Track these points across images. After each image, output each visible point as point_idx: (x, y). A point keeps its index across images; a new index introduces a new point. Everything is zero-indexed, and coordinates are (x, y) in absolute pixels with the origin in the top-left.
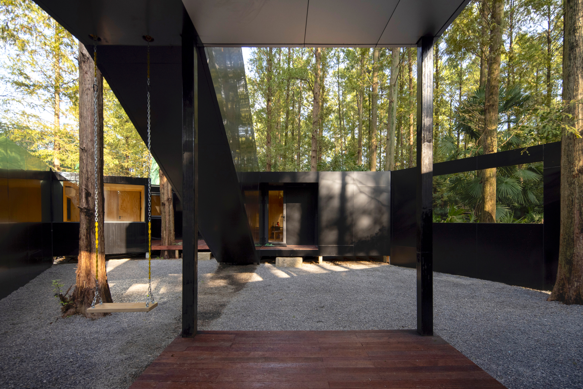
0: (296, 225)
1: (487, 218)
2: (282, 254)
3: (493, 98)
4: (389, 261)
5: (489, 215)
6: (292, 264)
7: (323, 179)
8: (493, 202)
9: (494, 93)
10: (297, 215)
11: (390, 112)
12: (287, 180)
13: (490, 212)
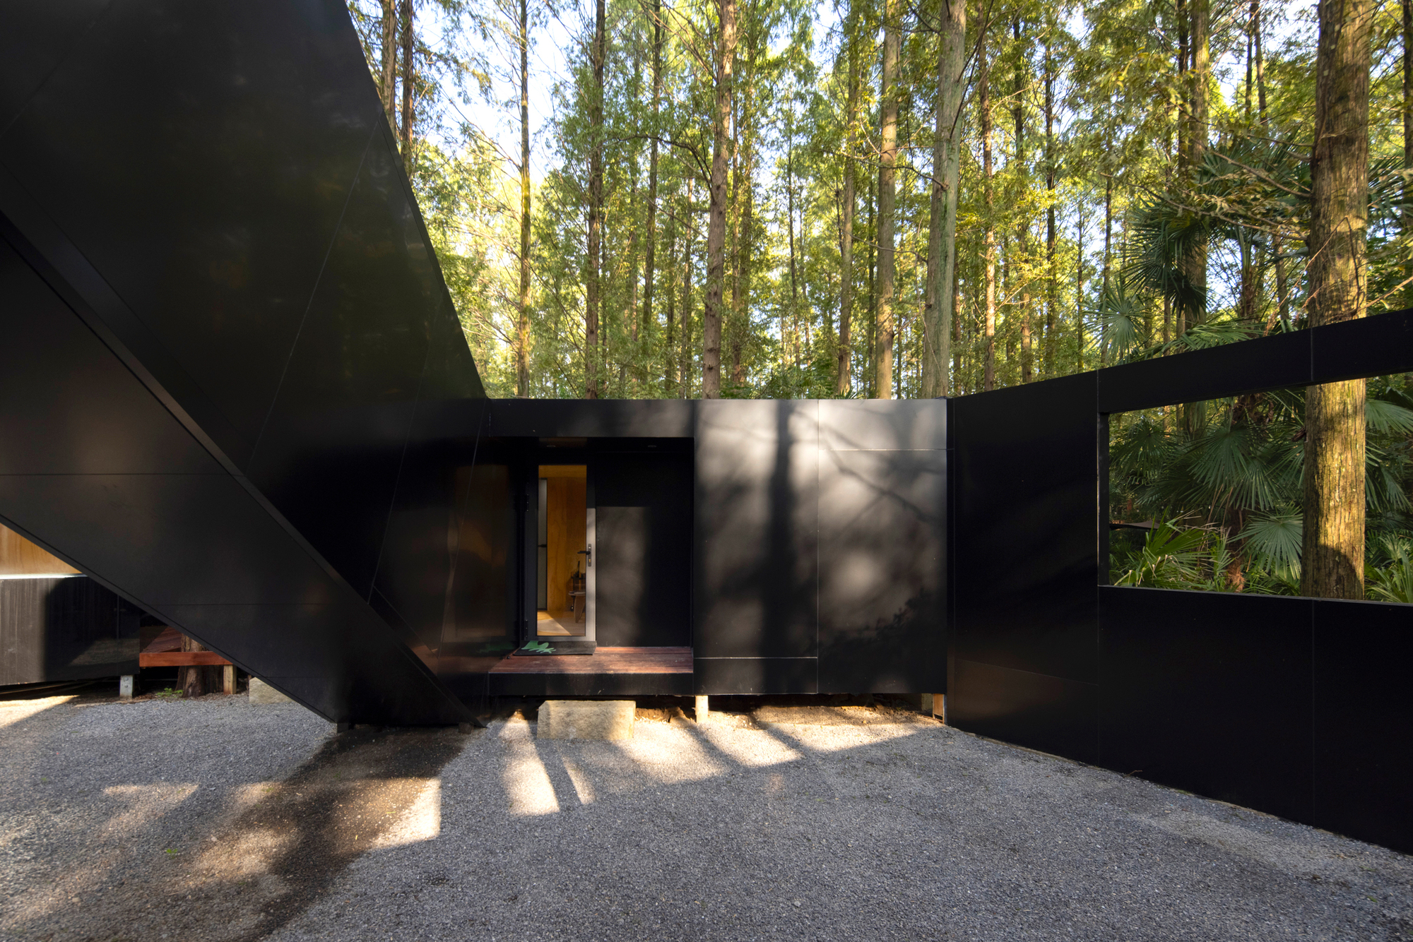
0: (629, 580)
1: (1329, 575)
2: (568, 688)
3: (1346, 111)
4: (942, 711)
5: (1338, 563)
6: (596, 726)
7: (708, 424)
8: (1354, 511)
9: (1351, 94)
10: (631, 548)
11: (937, 221)
12: (587, 429)
13: (1344, 549)
